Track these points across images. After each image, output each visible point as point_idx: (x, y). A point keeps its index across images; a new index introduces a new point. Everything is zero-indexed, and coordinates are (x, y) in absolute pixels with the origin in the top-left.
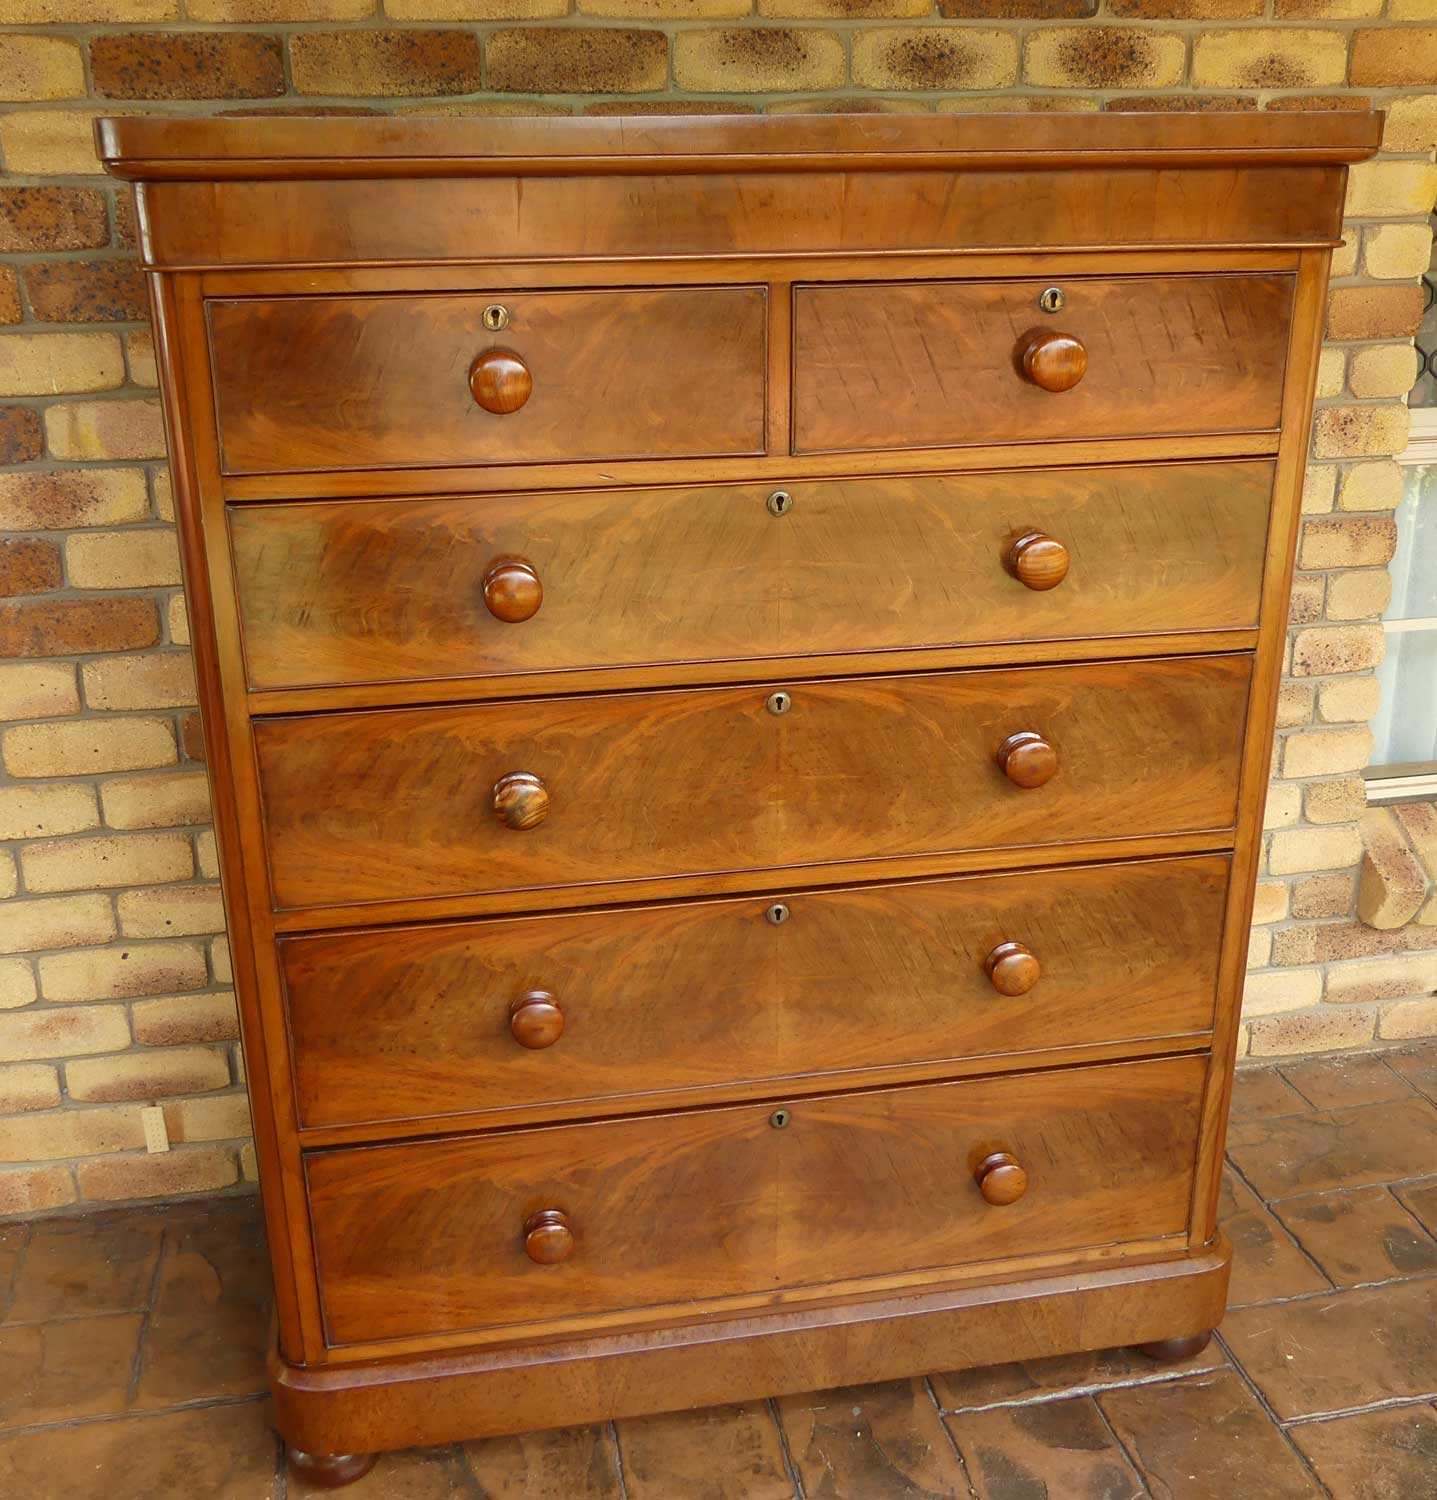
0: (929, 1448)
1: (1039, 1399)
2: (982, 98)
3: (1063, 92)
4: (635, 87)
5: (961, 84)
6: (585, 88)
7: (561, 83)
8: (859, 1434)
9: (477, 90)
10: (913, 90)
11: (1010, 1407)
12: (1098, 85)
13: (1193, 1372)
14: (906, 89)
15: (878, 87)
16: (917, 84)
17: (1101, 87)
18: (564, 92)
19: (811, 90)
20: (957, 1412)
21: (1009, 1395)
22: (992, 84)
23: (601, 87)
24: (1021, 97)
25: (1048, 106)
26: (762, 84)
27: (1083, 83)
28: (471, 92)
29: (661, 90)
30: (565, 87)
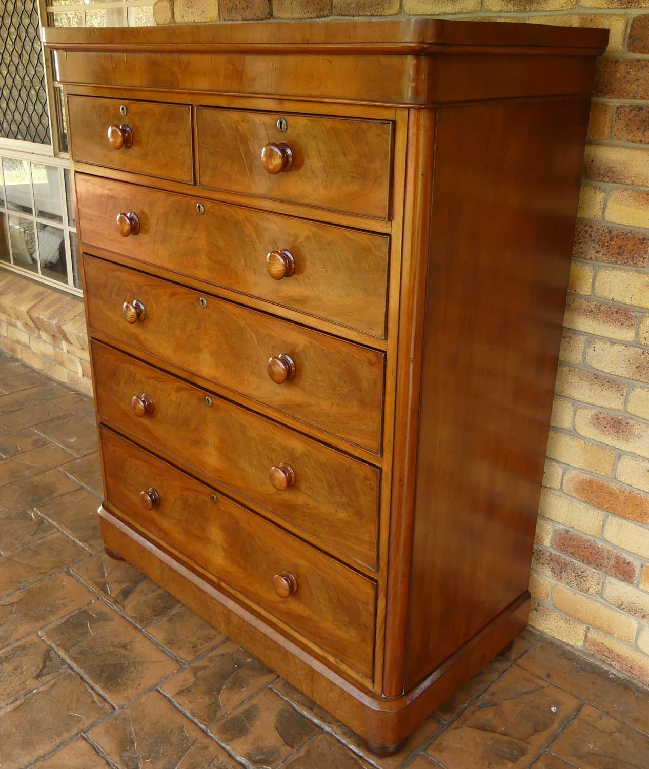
0: (243, 689)
1: (305, 713)
2: (552, 16)
3: (601, 11)
4: (387, 12)
5: (540, 8)
6: (367, 13)
7: (359, 12)
8: (236, 666)
9: (330, 16)
10: (514, 12)
11: (291, 706)
12: (625, 6)
13: (372, 762)
14: (510, 11)
15: (496, 10)
16: (516, 8)
17: (627, 7)
18: (360, 16)
19: (463, 13)
20: (274, 690)
21: (298, 702)
22: (558, 7)
23: (373, 13)
24: (575, 14)
25: (591, 20)
26: (440, 10)
27: (615, 5)
28: (327, 16)
29: (396, 14)
30: (360, 13)
